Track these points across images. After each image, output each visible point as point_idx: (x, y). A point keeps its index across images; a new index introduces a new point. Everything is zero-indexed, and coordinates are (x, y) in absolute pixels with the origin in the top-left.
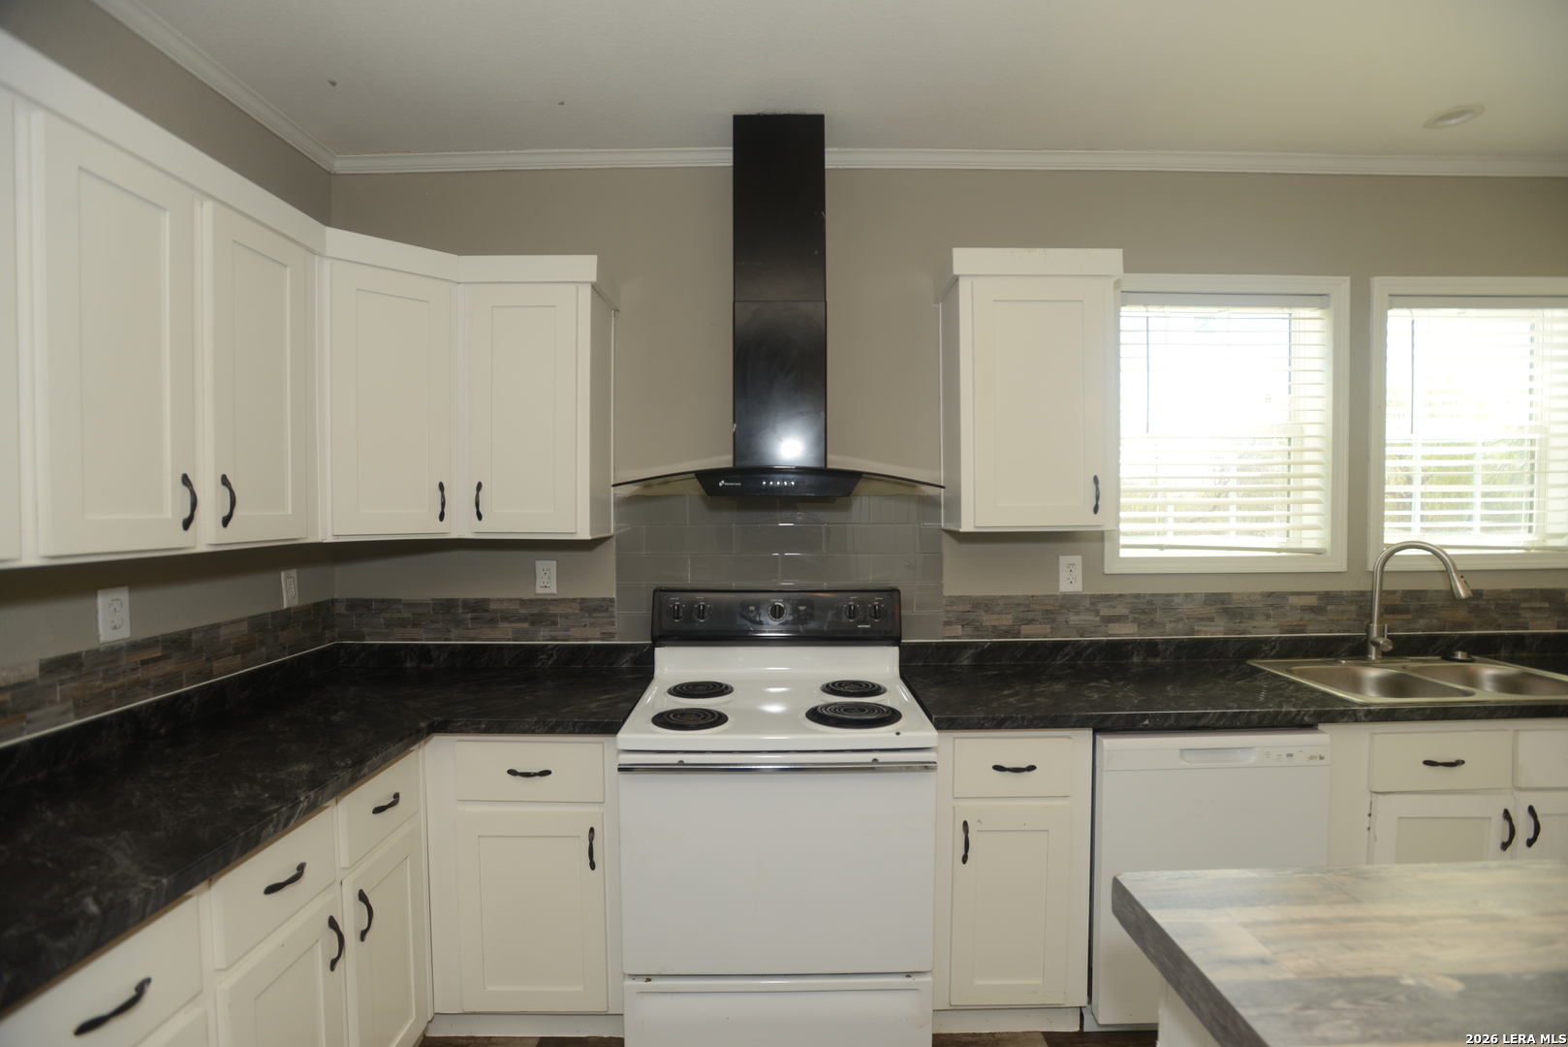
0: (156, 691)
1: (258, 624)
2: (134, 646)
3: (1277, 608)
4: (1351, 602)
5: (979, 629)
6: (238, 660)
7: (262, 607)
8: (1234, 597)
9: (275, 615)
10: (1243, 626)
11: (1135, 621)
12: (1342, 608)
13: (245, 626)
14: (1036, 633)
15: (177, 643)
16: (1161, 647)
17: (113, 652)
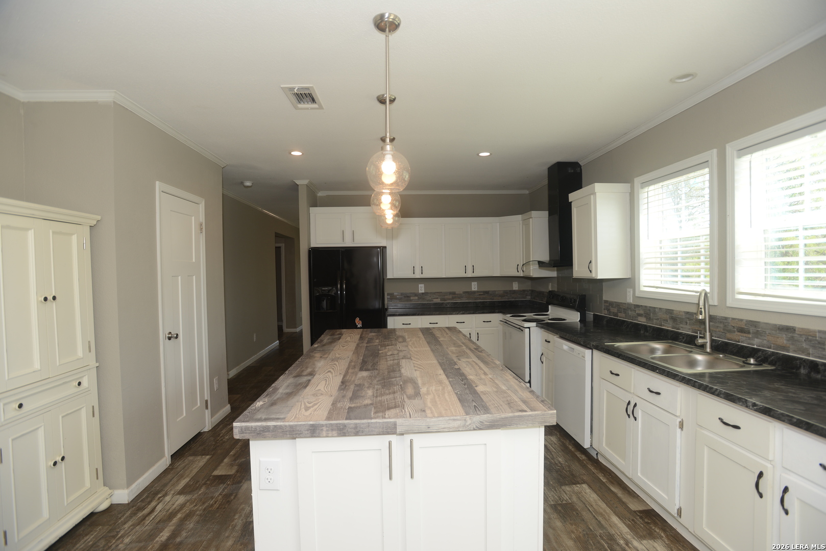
0: (482, 300)
1: (506, 292)
2: (478, 292)
3: (691, 320)
4: (721, 322)
5: (610, 313)
6: (500, 298)
7: (508, 289)
8: (674, 312)
9: (510, 291)
10: (677, 326)
11: (645, 317)
12: (717, 325)
13: (502, 292)
14: (621, 317)
15: (487, 293)
16: (648, 329)
17: (474, 292)
